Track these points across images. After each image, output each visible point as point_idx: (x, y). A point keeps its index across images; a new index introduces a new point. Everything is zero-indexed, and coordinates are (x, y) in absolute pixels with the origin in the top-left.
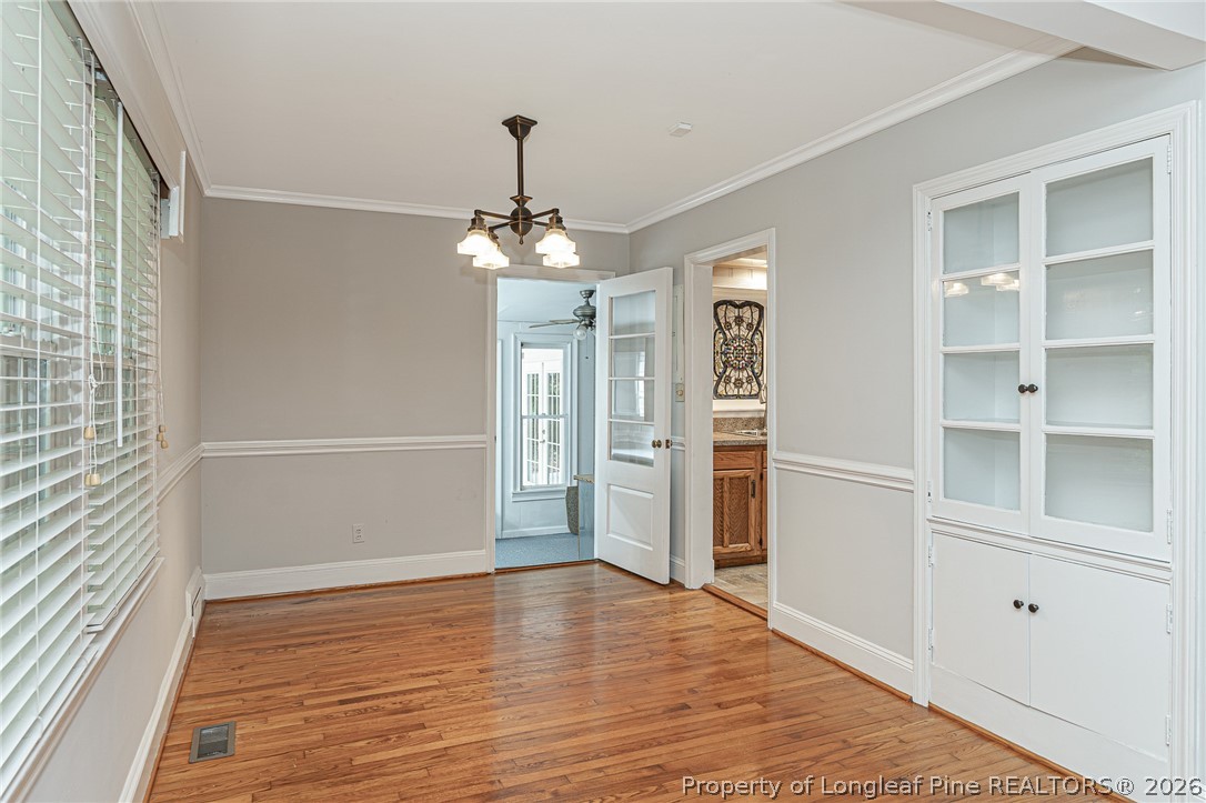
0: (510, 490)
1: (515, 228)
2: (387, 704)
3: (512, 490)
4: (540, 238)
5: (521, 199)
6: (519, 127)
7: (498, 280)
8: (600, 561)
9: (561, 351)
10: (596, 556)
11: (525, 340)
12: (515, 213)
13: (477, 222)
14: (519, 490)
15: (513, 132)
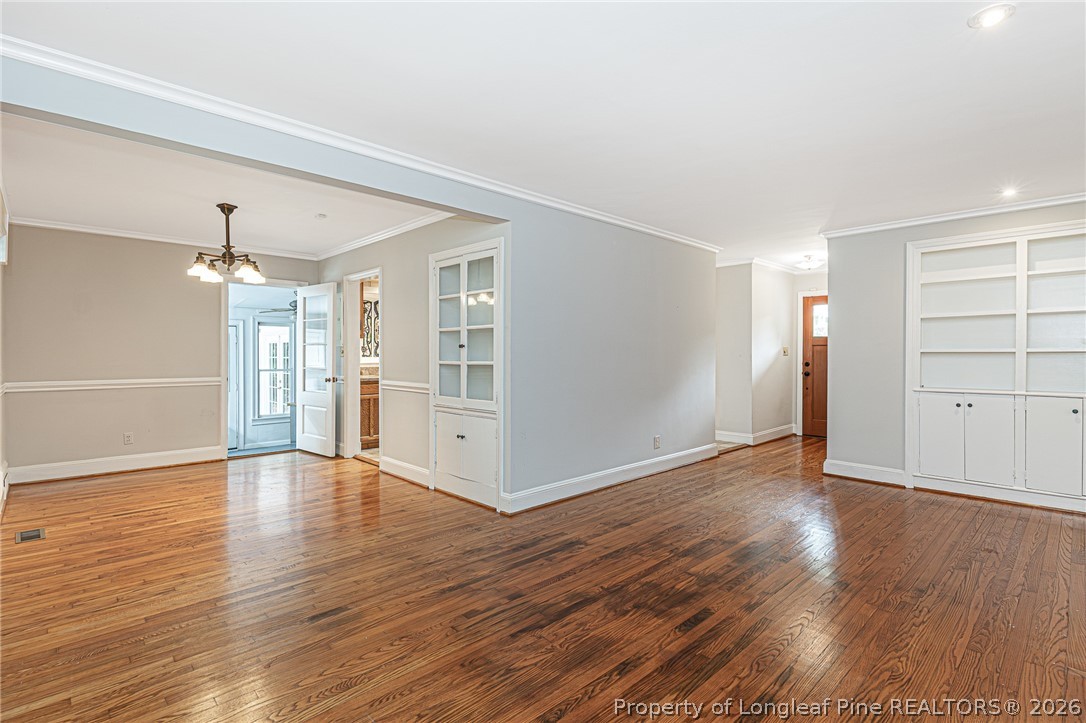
0: (250, 417)
1: (224, 262)
2: (146, 514)
3: (252, 418)
4: (238, 269)
5: (228, 247)
6: (227, 209)
7: (230, 284)
8: (299, 450)
9: (288, 328)
10: (297, 447)
11: (261, 321)
12: (224, 255)
13: (200, 257)
14: (256, 418)
15: (223, 211)
